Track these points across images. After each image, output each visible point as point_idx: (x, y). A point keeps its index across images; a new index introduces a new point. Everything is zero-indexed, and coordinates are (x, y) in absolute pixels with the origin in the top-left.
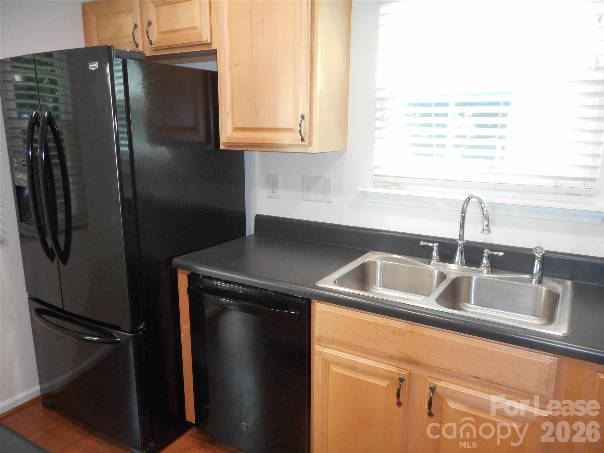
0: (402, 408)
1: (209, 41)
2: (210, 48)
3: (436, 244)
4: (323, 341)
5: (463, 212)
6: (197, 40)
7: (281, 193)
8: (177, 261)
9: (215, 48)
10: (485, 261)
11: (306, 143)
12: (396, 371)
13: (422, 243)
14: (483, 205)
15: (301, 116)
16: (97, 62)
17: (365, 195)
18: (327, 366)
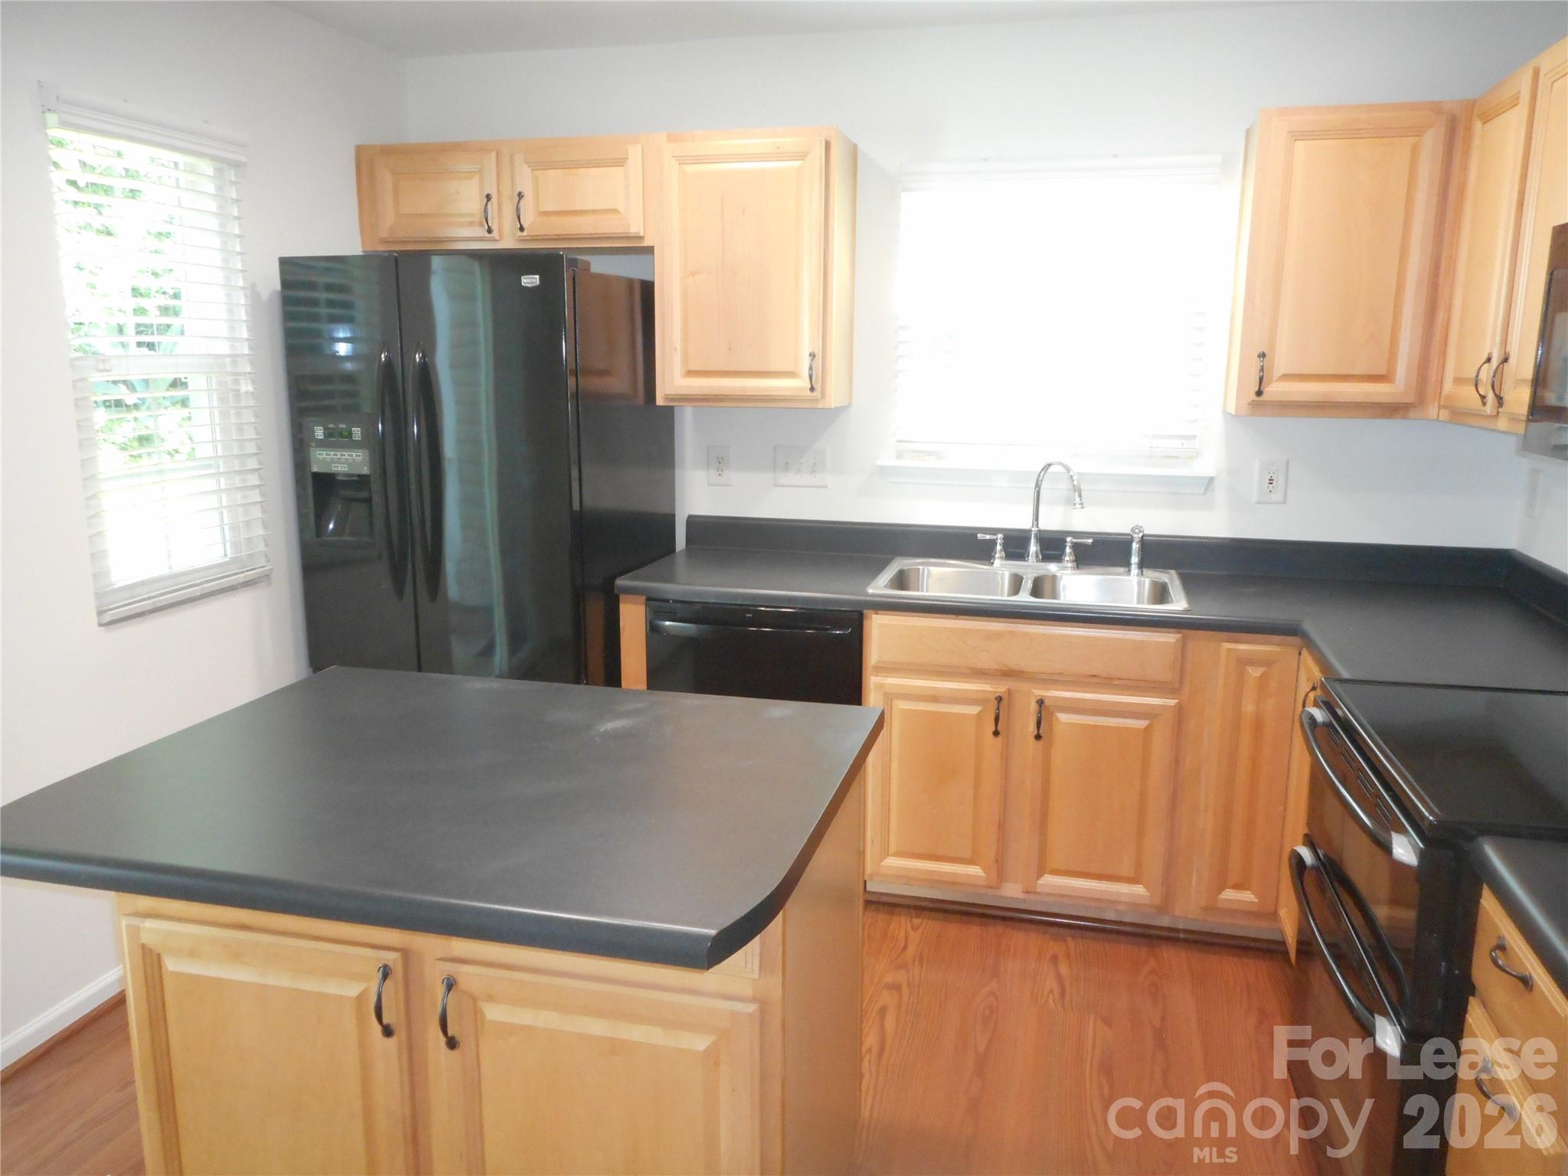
0: (1000, 738)
1: (642, 234)
2: (641, 243)
3: (1000, 536)
4: (883, 669)
5: (1038, 486)
6: (619, 230)
7: (732, 476)
8: (620, 582)
9: (650, 244)
10: (1068, 550)
11: (817, 394)
12: (990, 689)
13: (980, 536)
14: (1071, 473)
15: (810, 355)
16: (538, 276)
17: (883, 471)
18: (889, 702)
